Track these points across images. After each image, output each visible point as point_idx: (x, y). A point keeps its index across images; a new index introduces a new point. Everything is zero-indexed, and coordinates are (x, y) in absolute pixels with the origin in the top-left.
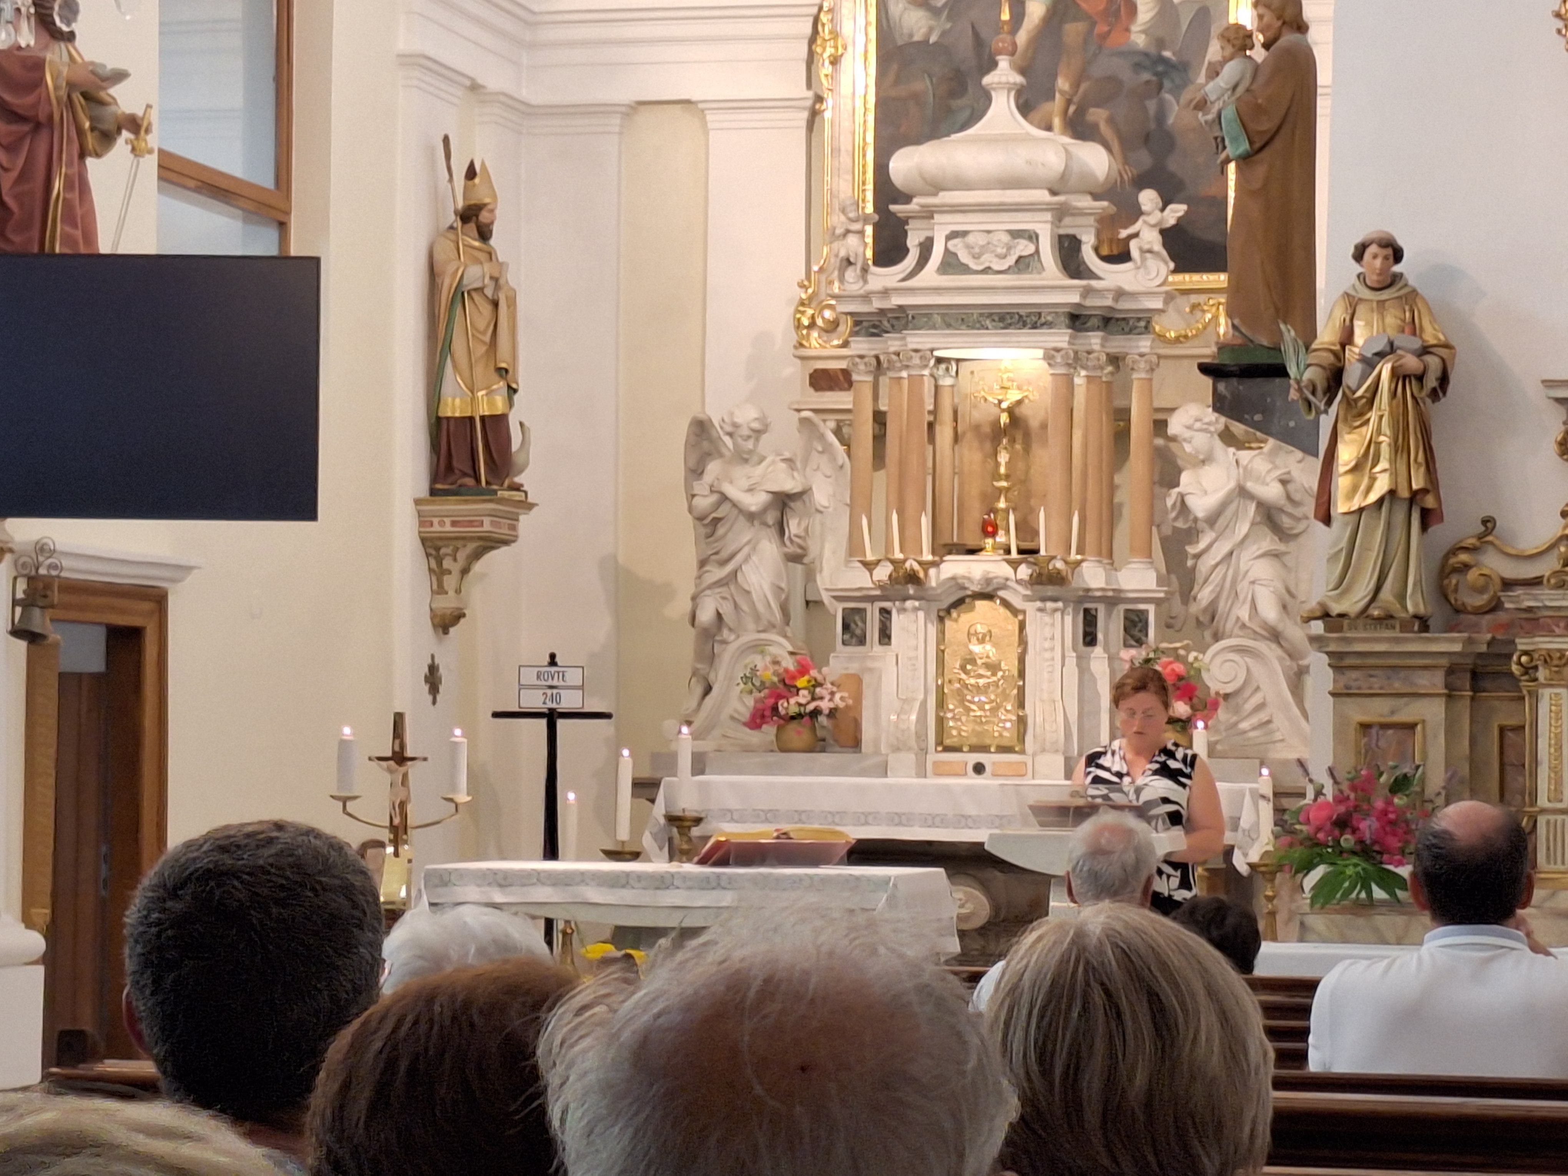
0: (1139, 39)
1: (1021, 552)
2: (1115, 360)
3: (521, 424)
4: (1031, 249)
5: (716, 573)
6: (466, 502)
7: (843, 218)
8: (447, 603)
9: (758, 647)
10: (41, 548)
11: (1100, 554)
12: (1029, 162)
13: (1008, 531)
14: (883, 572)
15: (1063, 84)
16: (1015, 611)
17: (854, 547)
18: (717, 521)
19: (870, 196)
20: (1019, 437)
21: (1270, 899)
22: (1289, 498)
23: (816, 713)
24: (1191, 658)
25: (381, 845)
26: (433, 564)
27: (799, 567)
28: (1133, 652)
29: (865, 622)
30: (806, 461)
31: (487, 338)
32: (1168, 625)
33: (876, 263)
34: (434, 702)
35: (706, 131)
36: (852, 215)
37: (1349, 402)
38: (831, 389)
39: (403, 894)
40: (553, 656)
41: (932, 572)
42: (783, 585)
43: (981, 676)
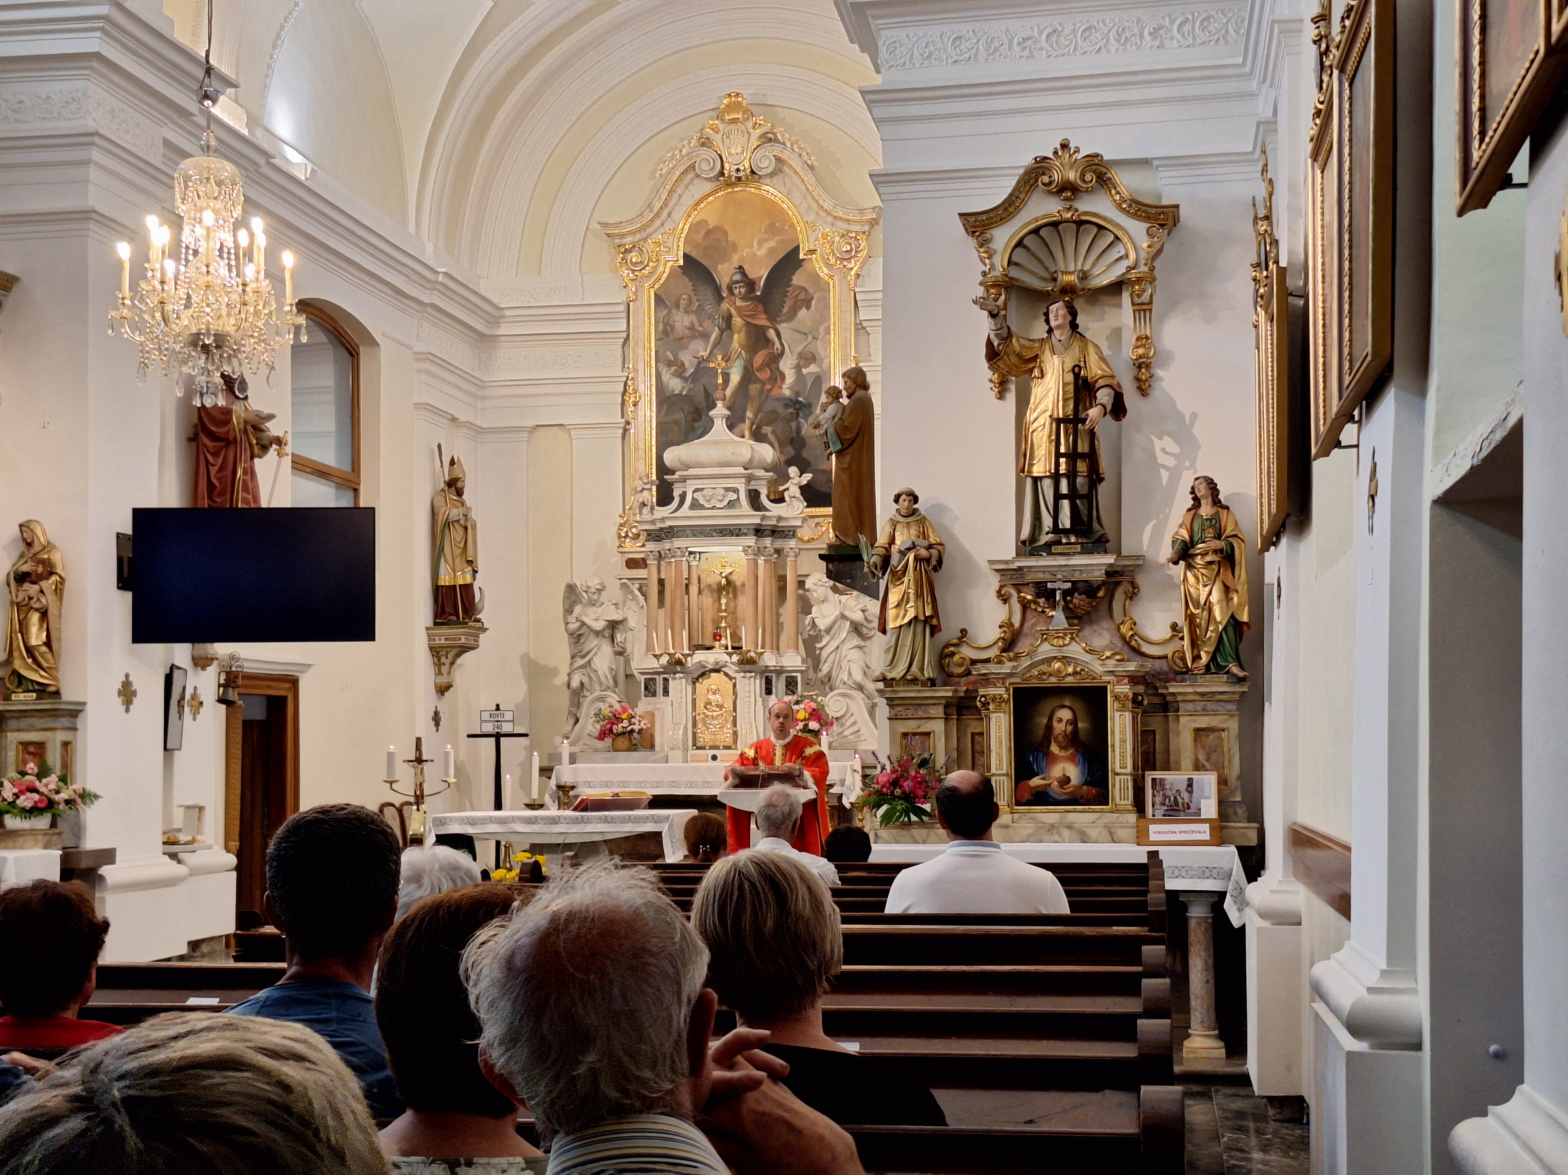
0: (787, 392)
1: (733, 648)
2: (778, 551)
3: (480, 589)
4: (735, 497)
5: (580, 662)
6: (452, 628)
7: (640, 482)
8: (443, 680)
9: (602, 699)
10: (232, 657)
11: (772, 648)
12: (733, 454)
13: (726, 638)
14: (664, 660)
15: (749, 414)
16: (731, 678)
17: (649, 647)
18: (580, 635)
19: (654, 471)
20: (731, 591)
21: (861, 820)
22: (866, 619)
23: (632, 731)
24: (819, 700)
25: (409, 804)
26: (436, 660)
27: (621, 658)
28: (790, 697)
29: (655, 685)
30: (624, 606)
31: (462, 545)
32: (807, 683)
33: (658, 505)
34: (437, 730)
35: (571, 440)
36: (645, 481)
37: (893, 573)
38: (636, 568)
39: (422, 829)
40: (498, 706)
41: (689, 659)
42: (614, 667)
43: (714, 711)
